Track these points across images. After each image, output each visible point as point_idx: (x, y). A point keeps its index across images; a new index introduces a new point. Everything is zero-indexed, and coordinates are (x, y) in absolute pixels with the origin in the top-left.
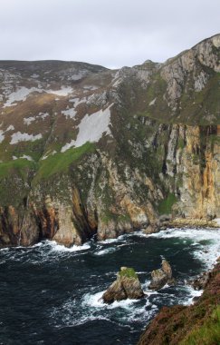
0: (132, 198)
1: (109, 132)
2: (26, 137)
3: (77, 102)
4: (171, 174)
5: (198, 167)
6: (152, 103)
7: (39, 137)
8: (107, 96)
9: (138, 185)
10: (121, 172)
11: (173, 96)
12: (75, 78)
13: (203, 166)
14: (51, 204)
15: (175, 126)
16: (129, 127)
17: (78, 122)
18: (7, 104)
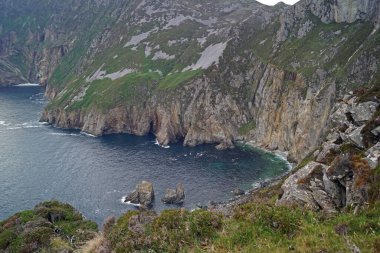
0: (217, 118)
1: (217, 62)
2: (164, 56)
3: (211, 32)
4: (257, 105)
5: (275, 105)
6: (262, 42)
7: (173, 57)
8: (231, 31)
9: (225, 110)
10: (213, 97)
11: (279, 39)
12: (226, 10)
13: (279, 105)
14: (160, 111)
15: (269, 66)
16: (237, 59)
17: (203, 50)
18: (165, 28)
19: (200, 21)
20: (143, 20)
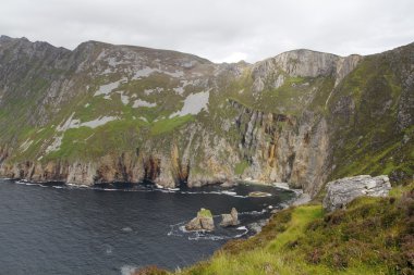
0: (217, 159)
1: (206, 108)
2: (145, 104)
3: (186, 83)
4: (247, 146)
5: (268, 143)
6: (241, 92)
7: (154, 105)
8: (209, 82)
9: (222, 151)
12: (187, 65)
13: (272, 143)
15: (256, 111)
16: (221, 106)
17: (184, 98)
18: (135, 78)
19: (168, 73)
20: (108, 71)
